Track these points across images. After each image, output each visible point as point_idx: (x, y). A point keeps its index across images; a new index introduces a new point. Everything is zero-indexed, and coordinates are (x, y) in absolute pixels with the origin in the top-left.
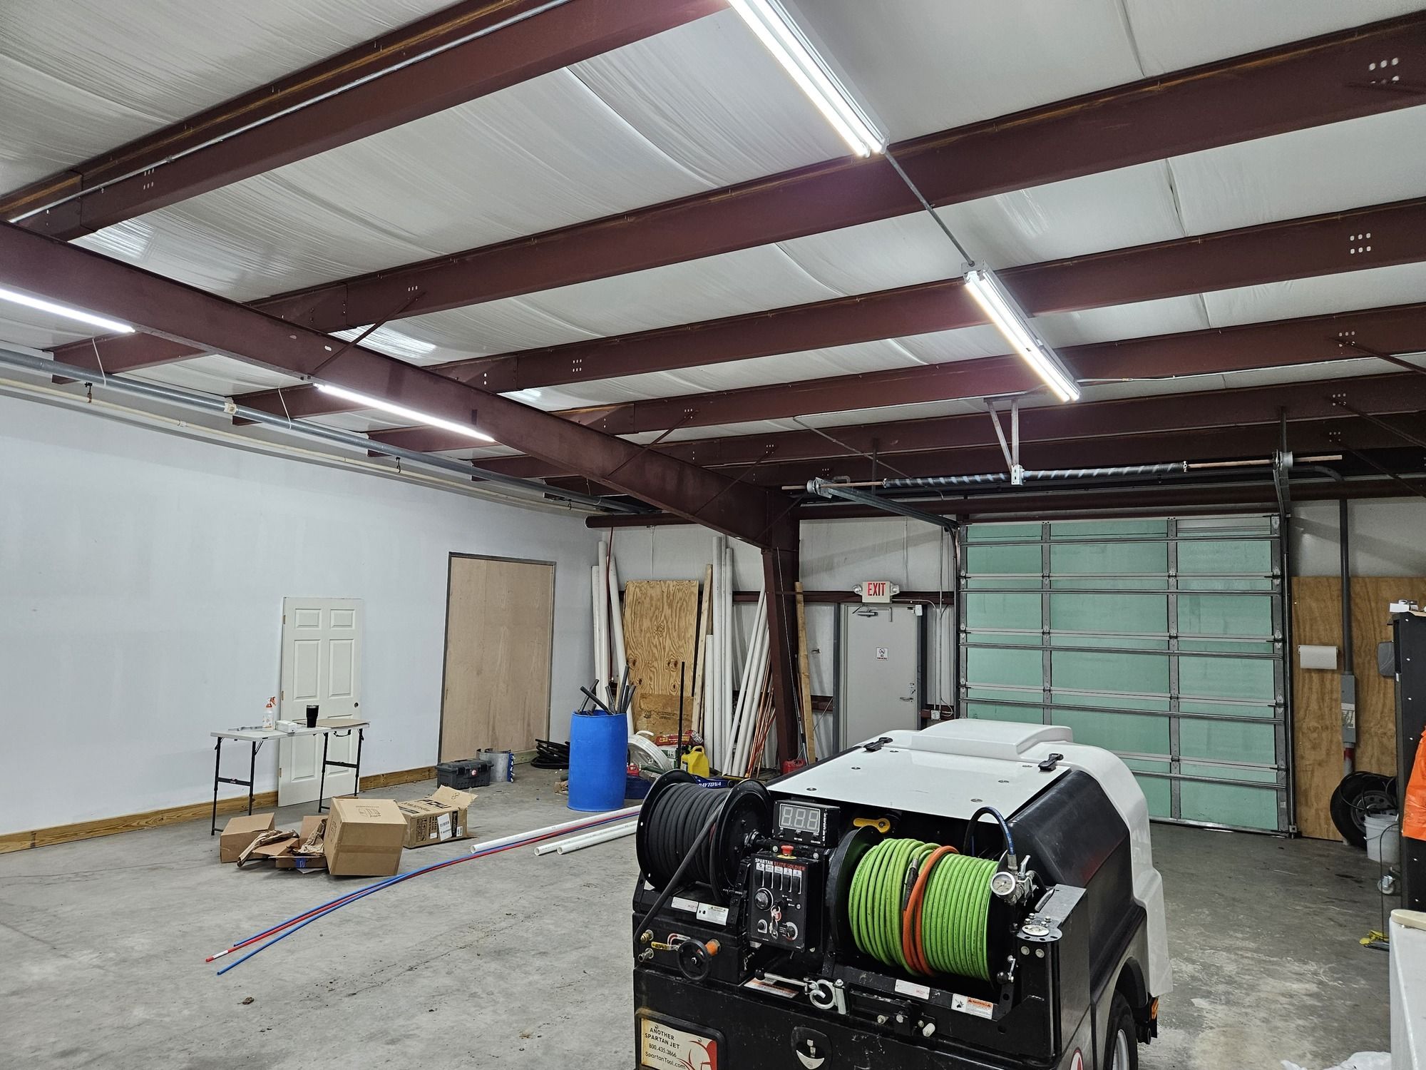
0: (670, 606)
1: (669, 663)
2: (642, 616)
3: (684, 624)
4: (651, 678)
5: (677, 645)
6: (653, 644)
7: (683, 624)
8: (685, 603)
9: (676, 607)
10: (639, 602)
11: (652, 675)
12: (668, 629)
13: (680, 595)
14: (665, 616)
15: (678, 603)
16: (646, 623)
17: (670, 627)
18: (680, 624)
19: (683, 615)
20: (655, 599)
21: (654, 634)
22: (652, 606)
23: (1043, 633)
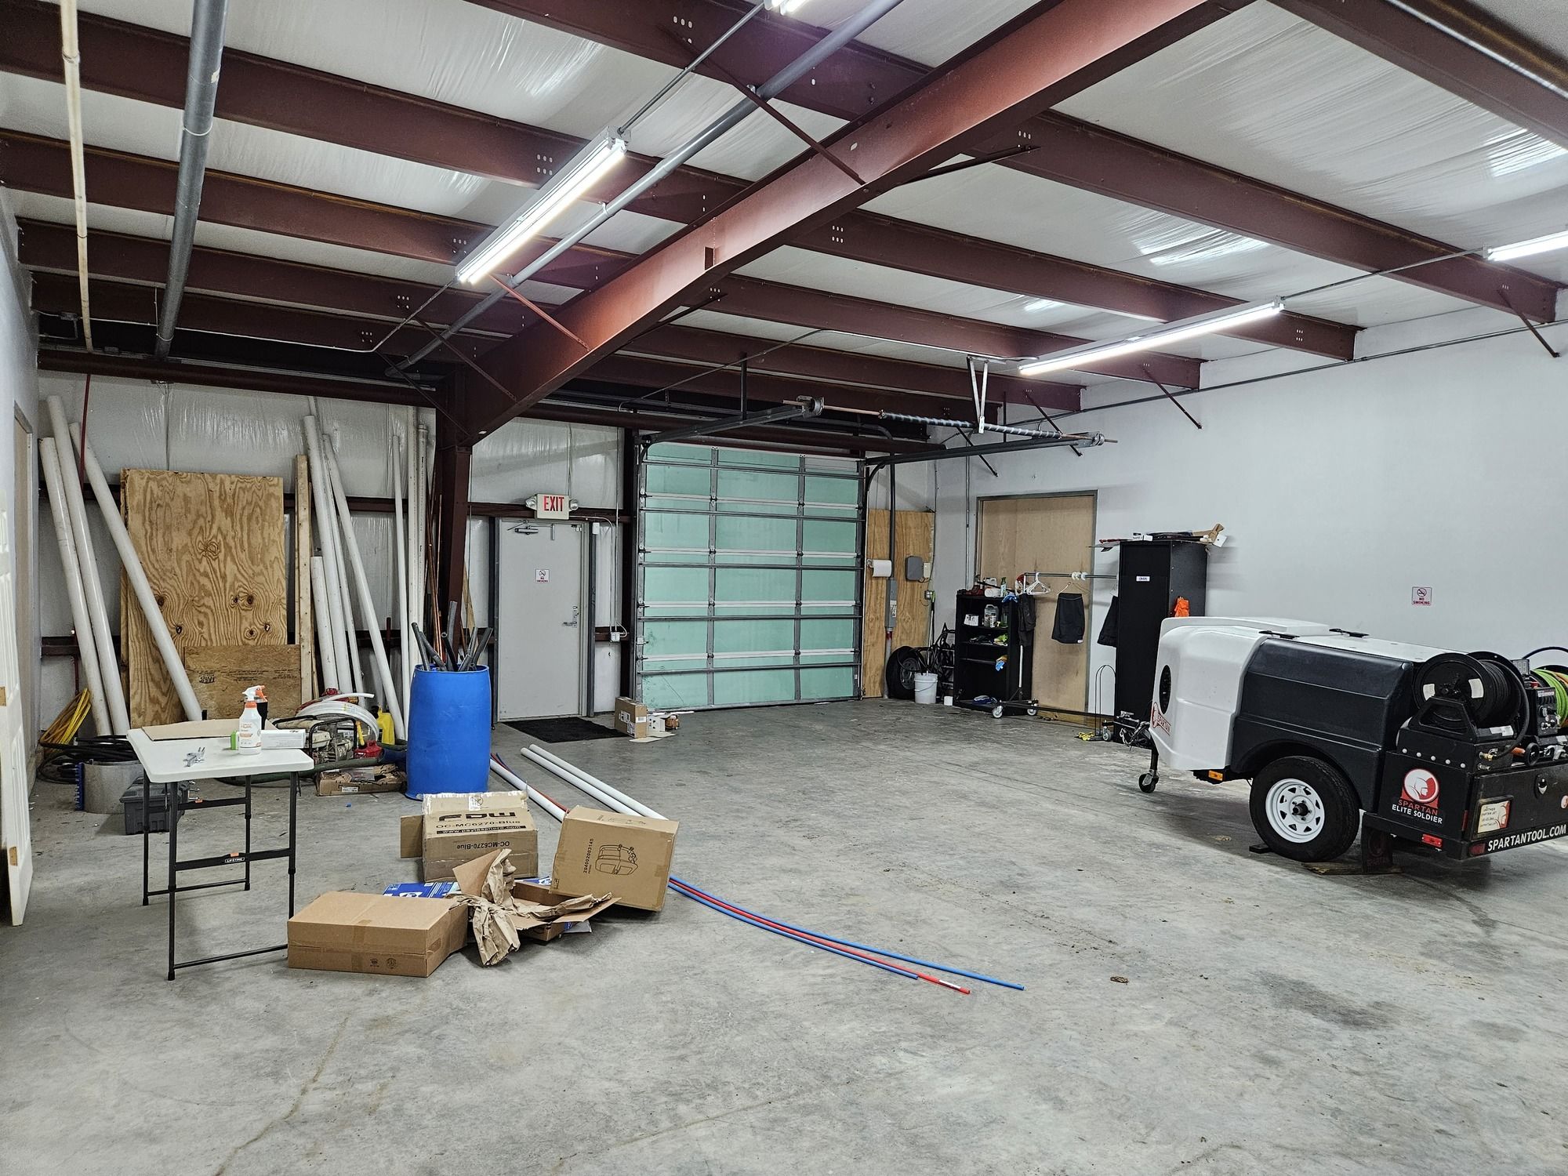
0: (229, 513)
1: (236, 600)
2: (168, 528)
3: (260, 541)
4: (201, 624)
5: (251, 572)
6: (199, 571)
7: (257, 540)
8: (258, 510)
9: (242, 515)
10: (158, 505)
11: (202, 618)
12: (228, 547)
13: (244, 498)
14: (219, 529)
15: (244, 508)
16: (179, 539)
17: (232, 544)
18: (253, 541)
19: (254, 526)
20: (193, 501)
21: (200, 557)
22: (188, 510)
23: (710, 552)
